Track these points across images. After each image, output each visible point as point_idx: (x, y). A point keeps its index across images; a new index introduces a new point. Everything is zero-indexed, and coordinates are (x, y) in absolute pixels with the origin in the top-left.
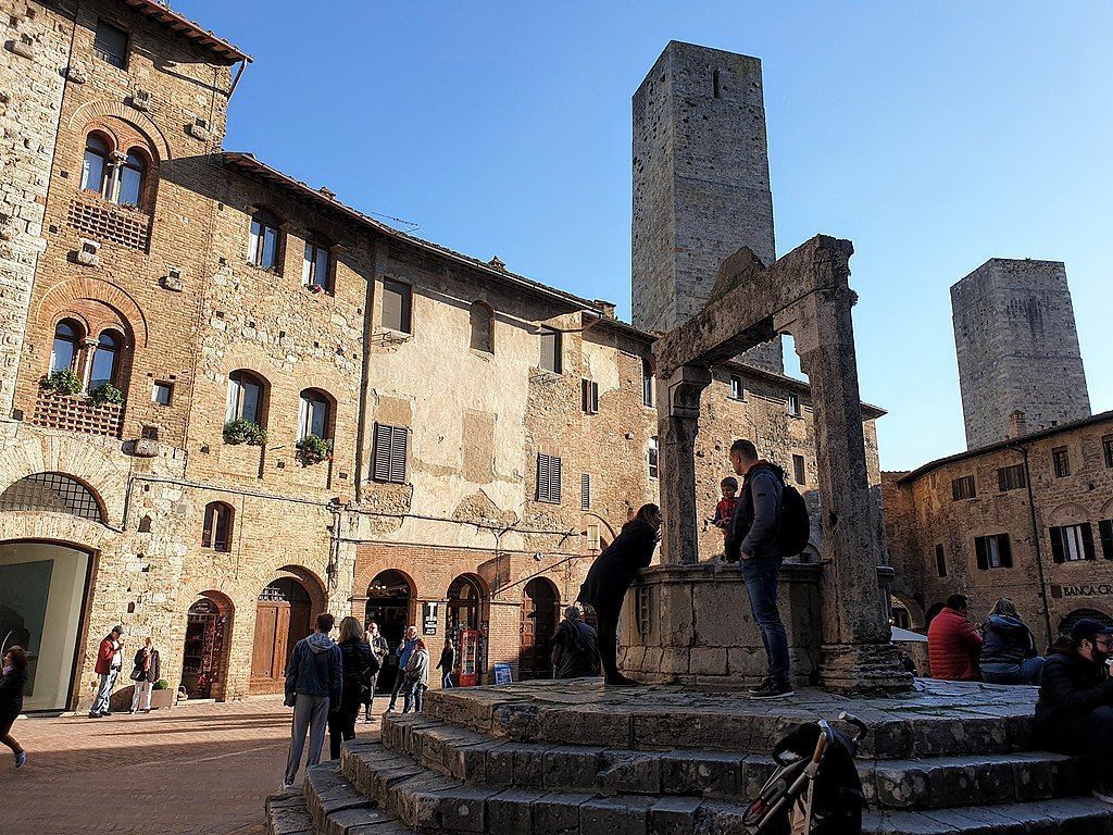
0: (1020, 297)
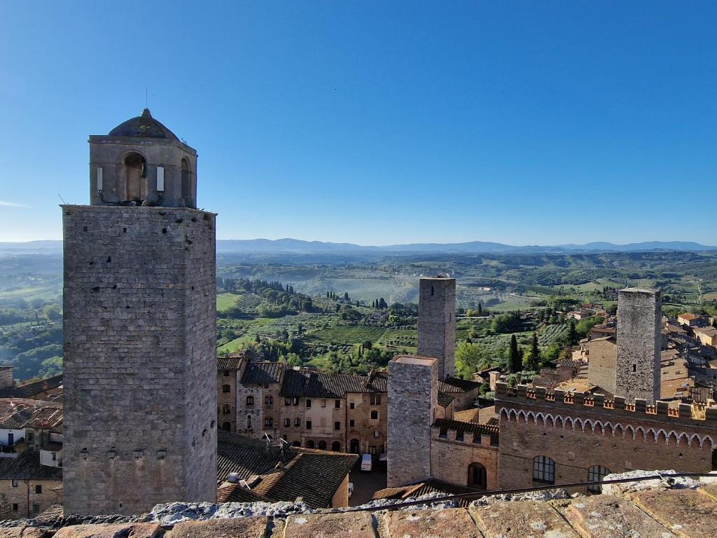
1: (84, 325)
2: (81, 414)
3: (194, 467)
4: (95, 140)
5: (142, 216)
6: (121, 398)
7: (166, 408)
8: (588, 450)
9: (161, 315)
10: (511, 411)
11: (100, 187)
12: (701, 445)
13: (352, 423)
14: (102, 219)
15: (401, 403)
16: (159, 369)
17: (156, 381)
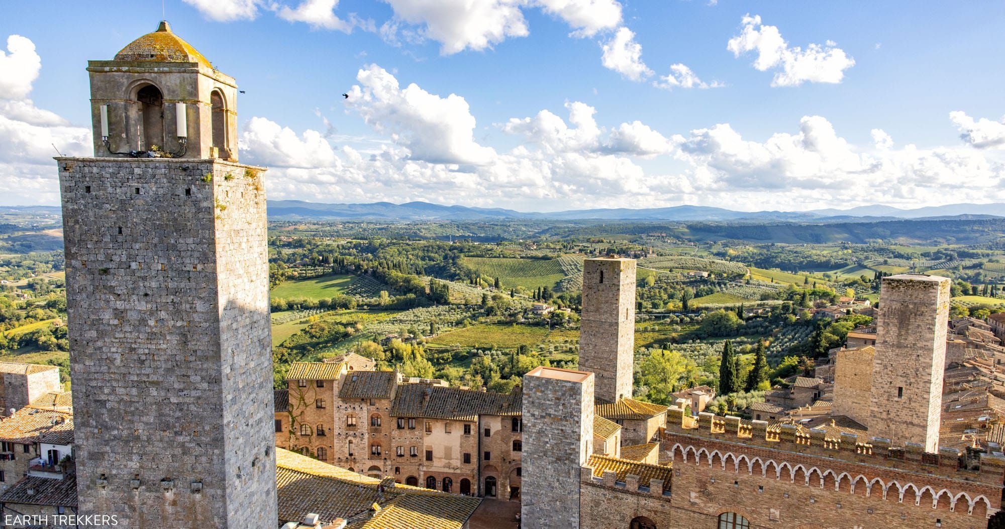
0: (896, 306)
1: (93, 317)
2: (96, 431)
3: (241, 505)
4: (96, 68)
5: (158, 171)
6: (142, 414)
7: (199, 428)
8: (798, 508)
9: (188, 306)
10: (688, 449)
11: (105, 132)
12: (971, 509)
13: (487, 456)
14: (108, 176)
15: (541, 433)
16: (189, 377)
17: (185, 392)
